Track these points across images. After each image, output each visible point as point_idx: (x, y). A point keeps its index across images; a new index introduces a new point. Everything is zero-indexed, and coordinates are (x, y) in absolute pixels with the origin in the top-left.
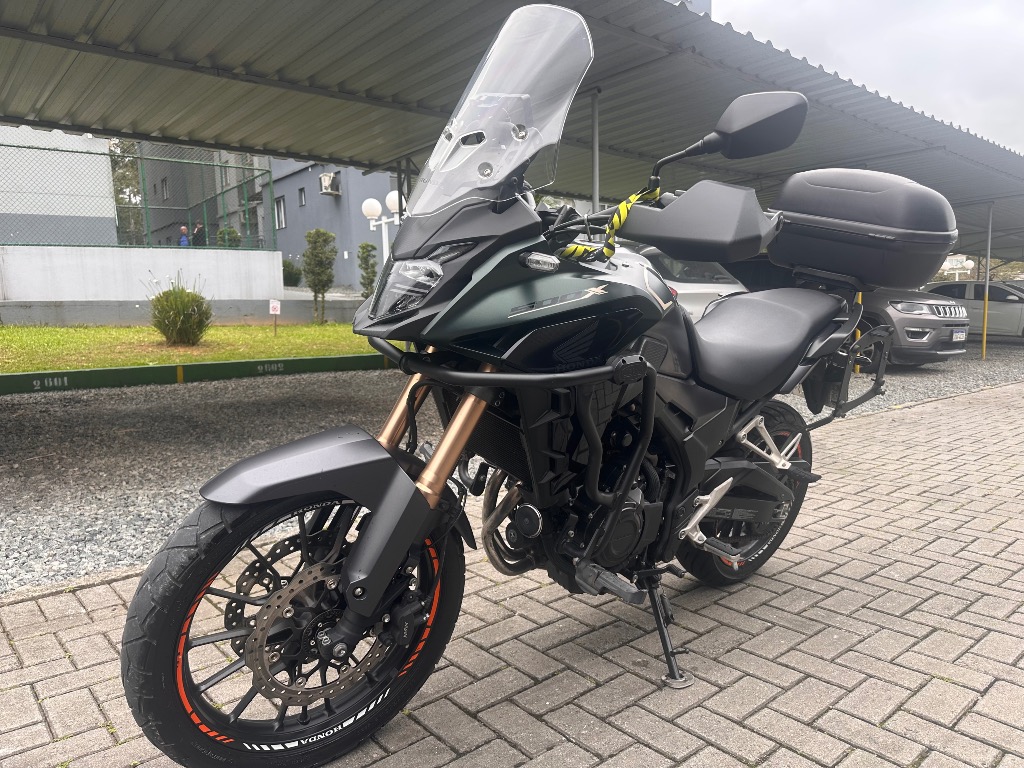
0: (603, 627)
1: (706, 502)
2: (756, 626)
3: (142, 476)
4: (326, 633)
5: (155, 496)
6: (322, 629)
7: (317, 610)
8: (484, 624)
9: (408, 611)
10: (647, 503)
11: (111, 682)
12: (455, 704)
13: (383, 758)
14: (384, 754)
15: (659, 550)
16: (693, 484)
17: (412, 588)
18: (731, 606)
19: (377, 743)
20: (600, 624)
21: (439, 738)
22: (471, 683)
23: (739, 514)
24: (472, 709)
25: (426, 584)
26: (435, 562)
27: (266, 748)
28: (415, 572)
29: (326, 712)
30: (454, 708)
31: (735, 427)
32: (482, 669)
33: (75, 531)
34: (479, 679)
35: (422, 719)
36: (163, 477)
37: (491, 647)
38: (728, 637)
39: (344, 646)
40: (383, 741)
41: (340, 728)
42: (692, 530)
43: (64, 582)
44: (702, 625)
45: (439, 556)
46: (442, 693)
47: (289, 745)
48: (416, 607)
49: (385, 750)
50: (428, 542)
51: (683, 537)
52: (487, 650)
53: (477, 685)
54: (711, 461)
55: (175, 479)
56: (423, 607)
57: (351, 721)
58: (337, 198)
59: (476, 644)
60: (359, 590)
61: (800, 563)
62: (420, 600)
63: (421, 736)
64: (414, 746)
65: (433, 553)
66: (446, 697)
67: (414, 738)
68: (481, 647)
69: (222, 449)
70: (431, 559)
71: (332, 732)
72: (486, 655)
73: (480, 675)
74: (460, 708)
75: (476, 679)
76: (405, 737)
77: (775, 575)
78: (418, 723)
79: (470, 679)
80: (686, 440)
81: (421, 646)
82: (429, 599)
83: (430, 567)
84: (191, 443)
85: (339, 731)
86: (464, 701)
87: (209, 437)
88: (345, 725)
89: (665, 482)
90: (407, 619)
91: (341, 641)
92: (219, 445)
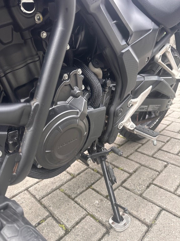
0: (79, 174)
1: (136, 103)
2: (159, 165)
10: (91, 109)
15: (106, 137)
16: (128, 91)
18: (144, 152)
20: (78, 172)
23: (151, 108)
31: (155, 50)
38: (146, 175)
42: (126, 122)
44: (131, 166)
51: (121, 127)
54: (138, 76)
61: (169, 125)
77: (160, 132)
80: (123, 51)
89: (107, 90)
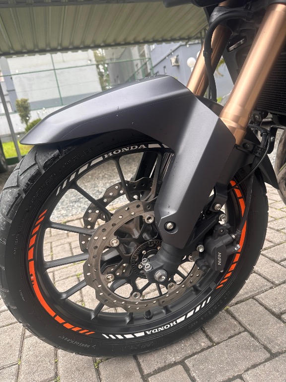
3: (103, 176)
4: (149, 260)
5: (106, 183)
6: (146, 256)
7: (140, 240)
8: (272, 244)
9: (220, 242)
11: (64, 270)
12: (261, 304)
13: (209, 347)
14: (210, 344)
17: (222, 222)
21: (253, 335)
22: (271, 288)
24: (276, 310)
25: (234, 220)
26: (241, 201)
27: (120, 337)
28: (223, 209)
29: (164, 311)
30: (261, 308)
32: (278, 277)
33: (74, 198)
34: (277, 285)
35: (236, 315)
36: (111, 176)
37: (282, 261)
39: (164, 272)
40: (208, 331)
41: (175, 323)
43: (62, 219)
45: (244, 196)
46: (250, 294)
47: (138, 335)
48: (227, 239)
49: (210, 339)
50: (233, 183)
52: (279, 263)
53: (276, 289)
55: (114, 176)
56: (234, 240)
57: (183, 319)
58: (178, 66)
59: (270, 258)
60: (170, 224)
62: (230, 233)
63: (237, 331)
64: (233, 339)
65: (238, 193)
66: (253, 297)
67: (232, 332)
68: (274, 261)
69: (135, 164)
70: (237, 199)
71: (169, 326)
72: (279, 267)
73: (277, 282)
74: (266, 308)
75: (275, 285)
76: (225, 330)
78: (234, 318)
79: (270, 285)
81: (233, 267)
82: (238, 232)
83: (236, 206)
84: (124, 163)
85: (174, 326)
86: (268, 303)
87: (131, 160)
88: (179, 321)
90: (220, 249)
91: (161, 268)
92: (134, 163)
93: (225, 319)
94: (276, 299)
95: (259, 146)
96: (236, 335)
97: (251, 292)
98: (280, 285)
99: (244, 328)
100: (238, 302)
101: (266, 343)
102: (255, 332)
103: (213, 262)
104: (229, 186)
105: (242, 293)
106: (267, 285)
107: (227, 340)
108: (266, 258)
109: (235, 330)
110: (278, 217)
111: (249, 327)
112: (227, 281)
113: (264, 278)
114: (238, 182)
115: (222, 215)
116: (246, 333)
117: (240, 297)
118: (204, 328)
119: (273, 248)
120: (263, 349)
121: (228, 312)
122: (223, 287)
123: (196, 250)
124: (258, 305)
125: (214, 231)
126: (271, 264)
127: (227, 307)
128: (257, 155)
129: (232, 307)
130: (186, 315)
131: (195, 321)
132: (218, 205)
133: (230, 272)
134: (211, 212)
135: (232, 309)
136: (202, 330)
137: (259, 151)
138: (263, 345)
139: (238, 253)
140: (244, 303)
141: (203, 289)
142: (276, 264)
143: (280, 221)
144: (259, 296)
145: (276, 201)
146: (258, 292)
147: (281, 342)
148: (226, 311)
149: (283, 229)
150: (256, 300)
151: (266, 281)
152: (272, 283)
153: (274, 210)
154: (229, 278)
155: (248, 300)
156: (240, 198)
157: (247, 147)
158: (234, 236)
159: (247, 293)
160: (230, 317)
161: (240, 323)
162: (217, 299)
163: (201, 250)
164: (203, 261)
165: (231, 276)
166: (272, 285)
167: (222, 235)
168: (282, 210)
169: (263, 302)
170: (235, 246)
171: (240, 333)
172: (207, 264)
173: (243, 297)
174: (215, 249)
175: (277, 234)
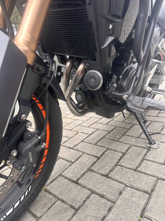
1: (151, 74)
8: (68, 138)
9: (29, 145)
12: (66, 178)
19: (30, 212)
20: (111, 130)
21: (63, 201)
22: (70, 165)
24: (75, 179)
25: (40, 126)
26: (43, 112)
30: (66, 180)
32: (73, 157)
34: (73, 163)
35: (51, 191)
37: (74, 147)
41: (4, 217)
42: (147, 86)
46: (59, 173)
48: (35, 140)
50: (34, 99)
51: (145, 89)
52: (73, 149)
53: (73, 165)
56: (40, 140)
57: (11, 210)
59: (68, 147)
63: (53, 202)
64: (51, 210)
65: (40, 106)
66: (61, 175)
67: (50, 204)
68: (70, 148)
70: (40, 111)
72: (73, 151)
73: (73, 161)
74: (69, 180)
76: (45, 204)
78: (50, 193)
79: (69, 163)
81: (44, 160)
82: (43, 134)
85: (4, 219)
86: (69, 176)
88: (7, 214)
90: (30, 150)
93: (45, 197)
94: (74, 171)
95: (48, 69)
96: (52, 205)
97: (59, 172)
98: (75, 162)
99: (57, 198)
100: (52, 181)
101: (71, 203)
102: (64, 198)
103: (26, 161)
104: (32, 101)
105: (54, 173)
106: (68, 164)
107: (47, 212)
108: (66, 148)
109: (51, 203)
110: (69, 123)
111: (60, 197)
112: (42, 171)
113: (66, 160)
114: (38, 97)
115: (28, 123)
116: (59, 201)
117: (53, 178)
118: (30, 210)
119: (69, 141)
120: (70, 208)
121: (46, 191)
122: (39, 176)
123: (10, 155)
124: (64, 179)
125: (24, 137)
126: (69, 150)
127: (45, 187)
128: (48, 76)
129: (49, 186)
130: (14, 206)
131: (21, 208)
132: (23, 116)
133: (42, 164)
134: (19, 122)
135: (48, 188)
136: (29, 211)
137: (49, 74)
138: (70, 205)
139: (46, 149)
140: (55, 181)
141: (25, 182)
142: (71, 150)
143: (71, 124)
144: (64, 173)
145: (68, 114)
146: (63, 171)
147: (80, 199)
148: (44, 190)
149: (73, 129)
150: (63, 176)
151: (67, 162)
152: (71, 162)
153: (67, 119)
154: (43, 168)
155: (58, 178)
156: (42, 110)
157: (40, 69)
158: (39, 138)
159: (56, 173)
160: (48, 194)
161: (54, 196)
162: (36, 185)
163: (15, 154)
164: (19, 162)
165: (44, 166)
166: (71, 163)
167: (30, 139)
168: (71, 118)
169: (67, 176)
170: (42, 145)
171: (55, 203)
172: (22, 164)
173: (55, 177)
174: (26, 150)
175: (70, 132)
